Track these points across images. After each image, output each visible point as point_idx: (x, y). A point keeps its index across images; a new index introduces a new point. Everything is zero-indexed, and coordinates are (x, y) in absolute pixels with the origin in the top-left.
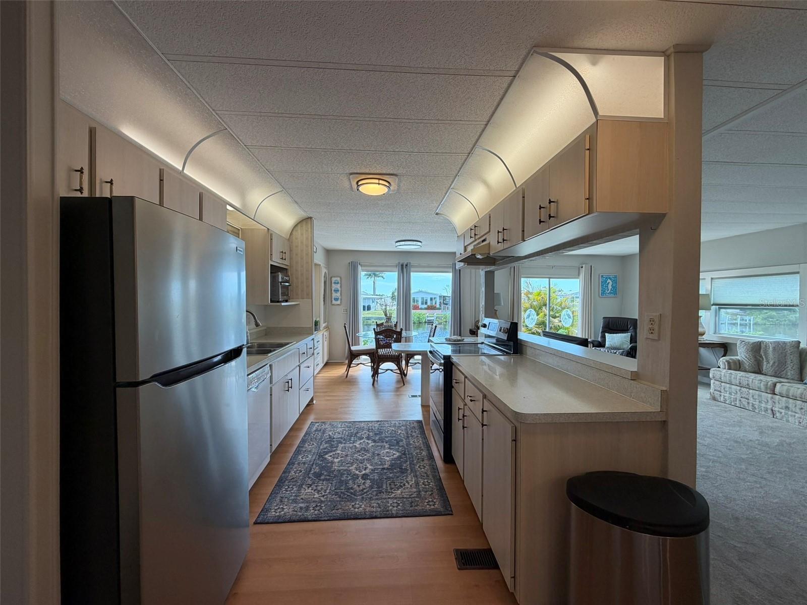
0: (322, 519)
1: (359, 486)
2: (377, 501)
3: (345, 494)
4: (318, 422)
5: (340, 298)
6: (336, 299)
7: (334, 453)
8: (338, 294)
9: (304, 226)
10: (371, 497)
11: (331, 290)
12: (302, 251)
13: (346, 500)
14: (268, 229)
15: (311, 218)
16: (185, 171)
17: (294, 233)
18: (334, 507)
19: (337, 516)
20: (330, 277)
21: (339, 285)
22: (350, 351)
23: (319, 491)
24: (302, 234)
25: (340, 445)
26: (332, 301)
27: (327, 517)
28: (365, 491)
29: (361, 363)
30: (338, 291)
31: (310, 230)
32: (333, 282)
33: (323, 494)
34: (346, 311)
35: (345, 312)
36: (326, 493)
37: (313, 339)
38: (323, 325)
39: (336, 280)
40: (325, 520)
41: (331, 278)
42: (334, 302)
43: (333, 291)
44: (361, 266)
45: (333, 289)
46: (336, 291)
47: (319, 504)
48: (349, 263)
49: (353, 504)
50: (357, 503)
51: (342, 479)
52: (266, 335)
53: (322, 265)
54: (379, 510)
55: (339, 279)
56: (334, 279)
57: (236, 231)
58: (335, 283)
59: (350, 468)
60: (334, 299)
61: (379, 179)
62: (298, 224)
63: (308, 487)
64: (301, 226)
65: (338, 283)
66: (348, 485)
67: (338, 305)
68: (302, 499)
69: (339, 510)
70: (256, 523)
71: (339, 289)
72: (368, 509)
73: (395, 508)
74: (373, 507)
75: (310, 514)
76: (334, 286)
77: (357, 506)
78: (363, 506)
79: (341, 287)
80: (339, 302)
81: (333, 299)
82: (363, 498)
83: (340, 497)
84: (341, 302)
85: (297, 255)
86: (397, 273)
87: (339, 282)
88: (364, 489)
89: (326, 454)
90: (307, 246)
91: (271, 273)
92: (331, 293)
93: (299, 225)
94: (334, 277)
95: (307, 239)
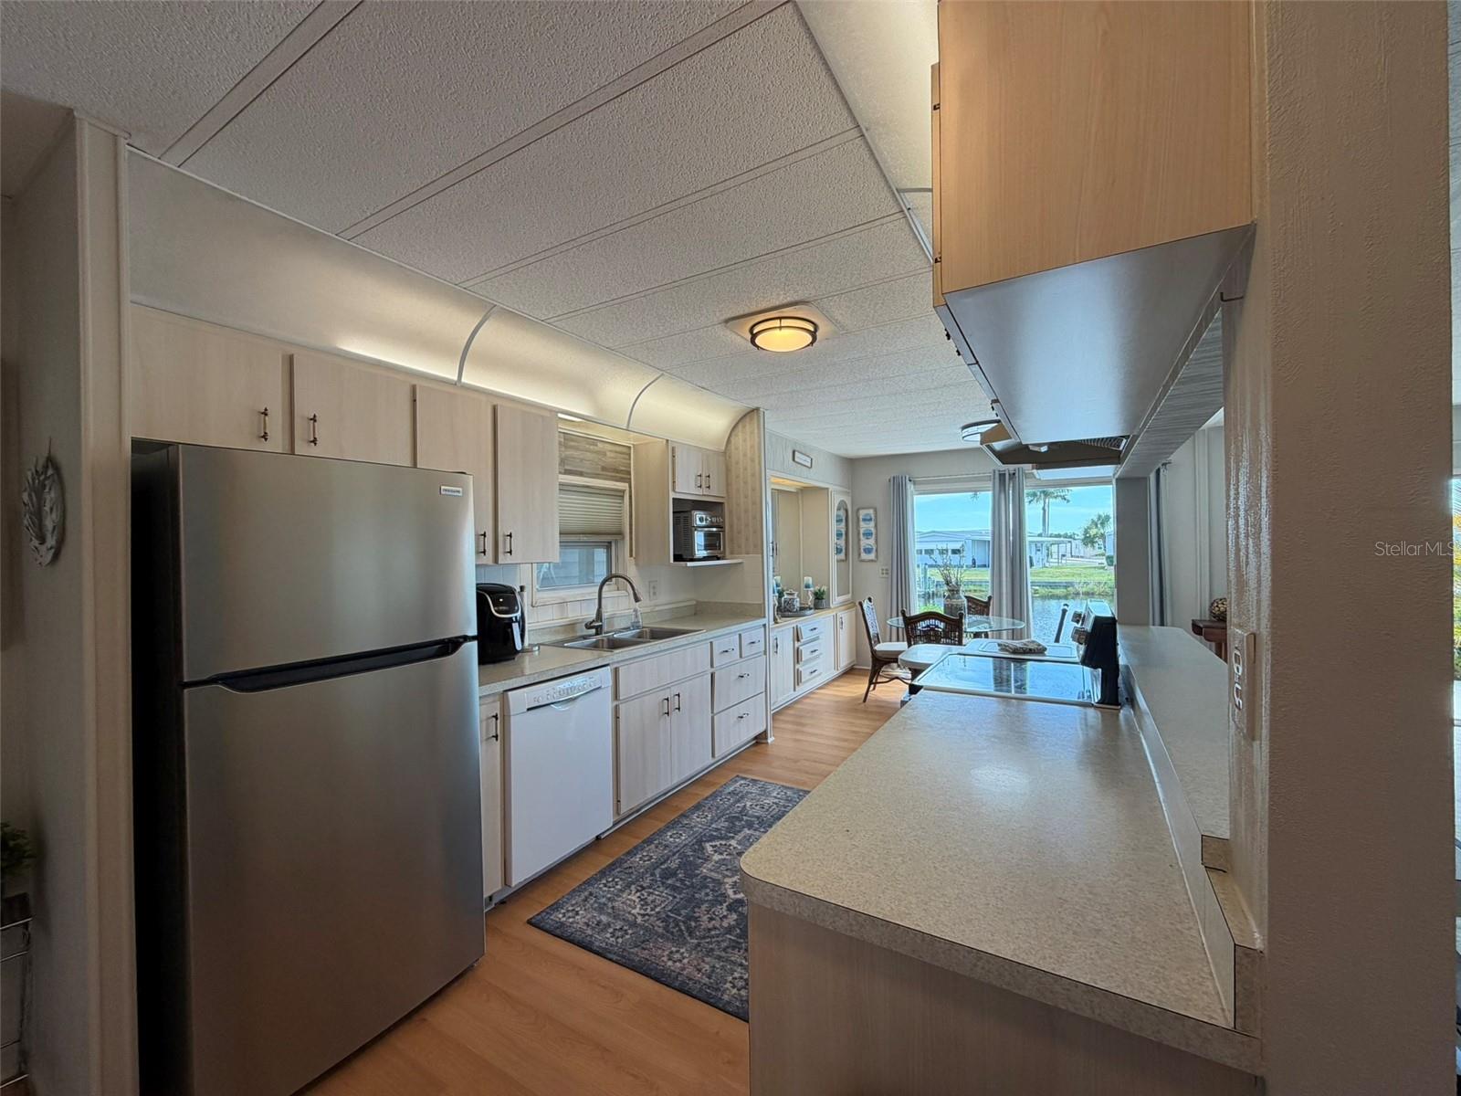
0: (610, 956)
1: (711, 919)
2: (714, 962)
3: (677, 925)
4: (745, 779)
5: (874, 548)
6: (868, 551)
7: (723, 843)
8: (871, 541)
9: (748, 427)
10: (712, 950)
11: (859, 534)
12: (745, 469)
13: (671, 937)
14: (667, 441)
15: (757, 409)
16: (464, 380)
17: (732, 439)
18: (643, 942)
19: (633, 960)
20: (855, 508)
21: (872, 524)
22: (874, 652)
23: (647, 904)
24: (745, 441)
25: (746, 829)
26: (860, 555)
27: (619, 955)
28: (713, 933)
29: (897, 678)
30: (871, 534)
31: (756, 431)
32: (861, 517)
33: (648, 911)
34: (887, 574)
35: (884, 575)
36: (653, 912)
37: (764, 625)
38: (836, 599)
39: (867, 515)
40: (610, 960)
41: (858, 510)
42: (864, 556)
43: (861, 536)
44: (914, 484)
45: (862, 531)
46: (868, 535)
47: (625, 928)
48: (890, 480)
49: (674, 949)
50: (682, 950)
51: (697, 896)
52: (695, 614)
53: (831, 488)
54: (706, 980)
55: (871, 511)
56: (862, 513)
57: (625, 450)
58: (864, 520)
59: (726, 880)
60: (865, 550)
61: (780, 318)
62: (737, 424)
63: (638, 891)
64: (744, 427)
65: (871, 520)
66: (696, 910)
67: (872, 561)
68: (613, 908)
69: (644, 952)
70: (529, 922)
71: (873, 530)
72: (690, 970)
73: (735, 991)
74: (699, 970)
75: (601, 940)
76: (864, 526)
77: (677, 956)
78: (685, 961)
79: (876, 526)
80: (872, 556)
81: (862, 550)
82: (698, 945)
83: (666, 928)
84: (877, 557)
85: (738, 477)
86: (990, 493)
87: (873, 517)
88: (715, 928)
89: (708, 841)
90: (753, 460)
91: (674, 512)
92: (859, 540)
93: (740, 426)
94: (863, 508)
95: (752, 447)
